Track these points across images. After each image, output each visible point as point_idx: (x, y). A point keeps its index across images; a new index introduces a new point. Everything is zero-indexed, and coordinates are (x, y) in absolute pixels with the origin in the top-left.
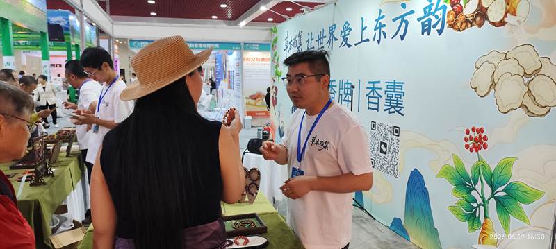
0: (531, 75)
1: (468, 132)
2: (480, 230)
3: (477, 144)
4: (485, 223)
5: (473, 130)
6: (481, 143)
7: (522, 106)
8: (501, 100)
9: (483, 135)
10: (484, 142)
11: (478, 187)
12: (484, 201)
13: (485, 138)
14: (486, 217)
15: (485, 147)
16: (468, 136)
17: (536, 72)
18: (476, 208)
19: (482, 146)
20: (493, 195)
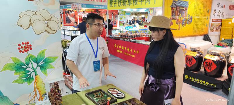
0: (48, 20)
1: (19, 45)
2: (34, 81)
3: (26, 49)
4: (36, 77)
5: (23, 43)
6: (29, 48)
7: (46, 31)
8: (36, 30)
9: (29, 45)
10: (30, 47)
11: (30, 66)
12: (34, 70)
13: (30, 46)
14: (36, 75)
15: (31, 49)
16: (20, 47)
17: (50, 19)
18: (31, 74)
19: (29, 49)
20: (38, 66)
